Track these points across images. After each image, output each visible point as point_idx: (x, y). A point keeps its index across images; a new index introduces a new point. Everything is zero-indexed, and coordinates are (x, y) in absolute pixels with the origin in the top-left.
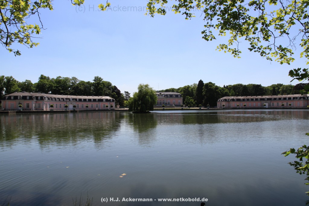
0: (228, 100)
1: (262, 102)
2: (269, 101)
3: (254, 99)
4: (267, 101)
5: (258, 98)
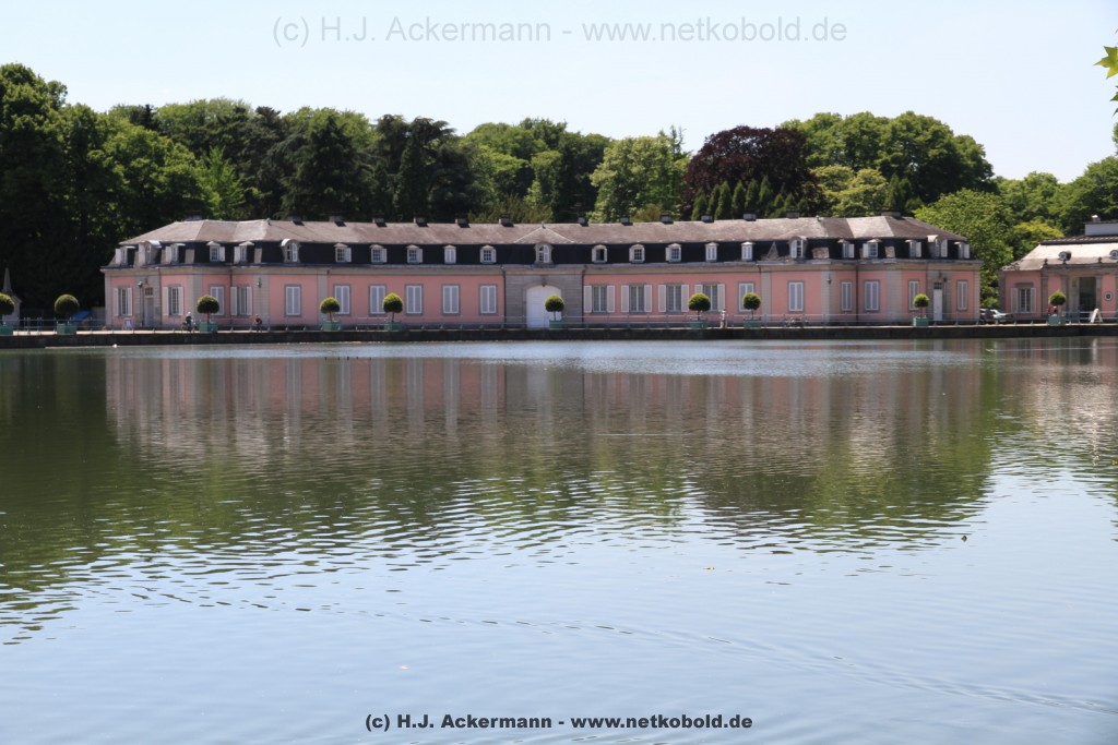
0: (222, 253)
1: (517, 274)
2: (569, 273)
3: (450, 254)
4: (550, 266)
5: (477, 246)
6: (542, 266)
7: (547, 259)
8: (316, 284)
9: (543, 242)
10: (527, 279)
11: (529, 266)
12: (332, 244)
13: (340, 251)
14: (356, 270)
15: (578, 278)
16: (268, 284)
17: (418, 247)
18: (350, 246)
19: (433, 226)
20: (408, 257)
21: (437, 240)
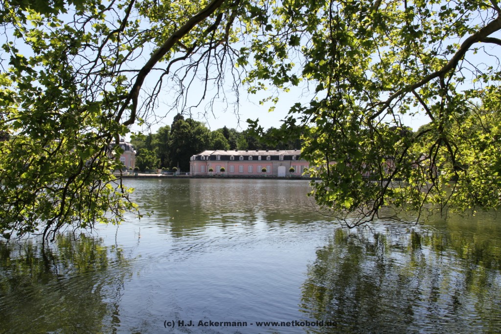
0: (204, 158)
1: (275, 163)
2: (287, 162)
4: (283, 161)
5: (267, 156)
6: (281, 161)
7: (282, 159)
8: (224, 165)
9: (281, 155)
10: (277, 164)
11: (277, 161)
12: (230, 156)
13: (232, 157)
14: (235, 162)
15: (289, 164)
16: (211, 165)
17: (253, 156)
18: (234, 156)
19: (260, 151)
20: (249, 159)
21: (258, 155)
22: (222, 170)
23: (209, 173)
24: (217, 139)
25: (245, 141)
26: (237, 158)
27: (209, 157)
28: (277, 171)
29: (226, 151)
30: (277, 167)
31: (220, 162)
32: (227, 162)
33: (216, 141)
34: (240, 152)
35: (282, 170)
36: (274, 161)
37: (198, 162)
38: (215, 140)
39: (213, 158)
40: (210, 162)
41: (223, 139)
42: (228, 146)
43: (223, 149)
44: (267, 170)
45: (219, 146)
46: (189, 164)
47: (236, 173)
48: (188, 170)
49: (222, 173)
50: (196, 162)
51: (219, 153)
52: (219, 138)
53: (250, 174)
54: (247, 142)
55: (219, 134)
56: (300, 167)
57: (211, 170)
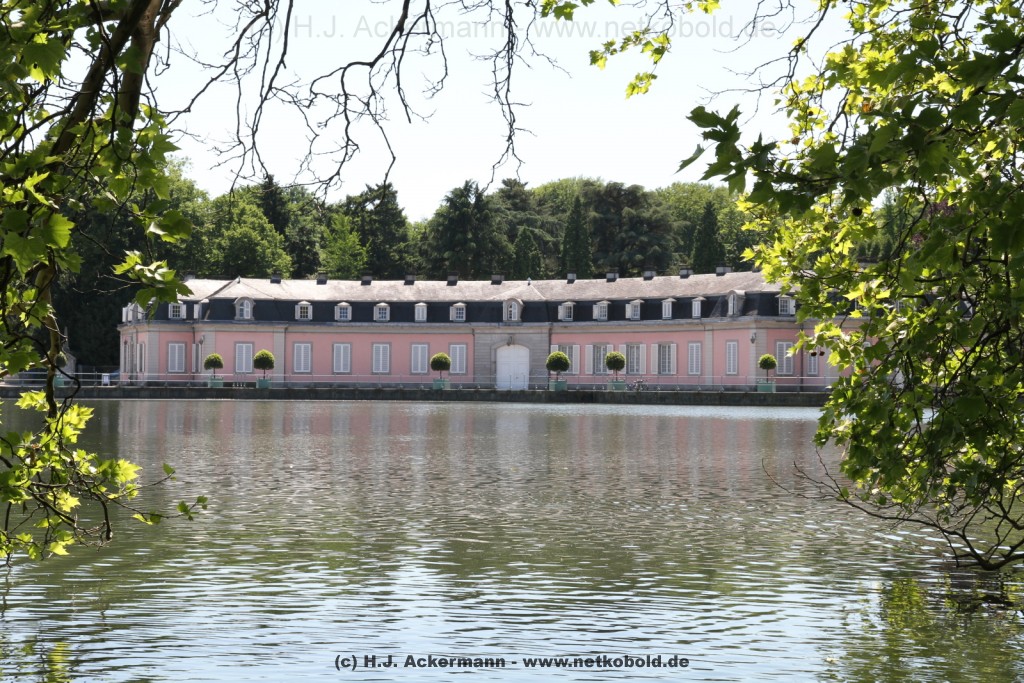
0: (184, 311)
1: (487, 333)
2: (537, 331)
3: (421, 312)
4: (517, 324)
5: (452, 303)
6: (509, 324)
7: (516, 315)
8: (271, 341)
9: (513, 299)
10: (495, 338)
11: (496, 324)
12: (296, 302)
13: (304, 309)
14: (318, 328)
15: (545, 337)
16: (215, 341)
17: (391, 304)
18: (313, 303)
19: (420, 284)
20: (376, 315)
21: (412, 298)
22: (263, 363)
23: (206, 375)
24: (238, 232)
25: (354, 238)
26: (324, 312)
27: (205, 307)
28: (492, 368)
29: (278, 282)
30: (493, 350)
31: (253, 328)
32: (281, 328)
33: (231, 239)
34: (335, 288)
35: (514, 364)
36: (479, 326)
37: (156, 327)
38: (226, 233)
39: (221, 311)
40: (207, 327)
41: (263, 229)
42: (286, 259)
43: (262, 275)
44: (450, 359)
45: (243, 262)
46: (117, 336)
47: (322, 377)
48: (112, 362)
49: (259, 374)
50: (146, 327)
51: (248, 289)
52: (245, 229)
53: (381, 381)
54: (363, 244)
55: (243, 212)
56: (589, 349)
57: (213, 364)
